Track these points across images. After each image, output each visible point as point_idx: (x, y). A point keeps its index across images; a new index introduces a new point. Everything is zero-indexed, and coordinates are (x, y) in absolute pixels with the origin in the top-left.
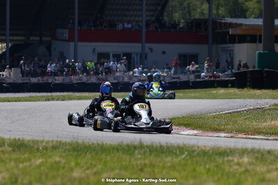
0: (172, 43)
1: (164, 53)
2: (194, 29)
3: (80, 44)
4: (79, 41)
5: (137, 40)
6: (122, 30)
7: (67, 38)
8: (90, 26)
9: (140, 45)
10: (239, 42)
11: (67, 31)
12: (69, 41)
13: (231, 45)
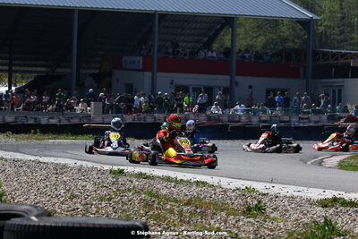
0: (259, 76)
1: (250, 87)
2: (284, 61)
3: (159, 74)
4: (159, 70)
5: (226, 72)
6: (204, 59)
7: (141, 67)
8: (168, 53)
9: (228, 77)
10: (352, 77)
11: (141, 58)
12: (142, 70)
13: (341, 80)
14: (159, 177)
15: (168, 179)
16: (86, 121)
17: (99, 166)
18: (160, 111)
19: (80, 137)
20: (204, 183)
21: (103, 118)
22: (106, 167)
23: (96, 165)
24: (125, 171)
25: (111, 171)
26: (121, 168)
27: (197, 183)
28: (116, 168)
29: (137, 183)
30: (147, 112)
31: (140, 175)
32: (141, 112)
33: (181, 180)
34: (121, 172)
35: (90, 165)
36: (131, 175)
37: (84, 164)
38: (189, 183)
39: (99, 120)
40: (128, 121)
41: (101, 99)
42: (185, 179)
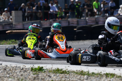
14: (73, 72)
15: (82, 73)
16: (8, 28)
17: (22, 66)
18: (73, 16)
19: (4, 42)
20: (113, 75)
21: (23, 25)
22: (28, 66)
23: (19, 65)
24: (44, 68)
25: (32, 69)
26: (41, 66)
27: (107, 75)
28: (36, 66)
29: (55, 77)
30: (62, 17)
31: (58, 71)
32: (57, 18)
33: (93, 73)
34: (41, 69)
35: (14, 65)
36: (49, 71)
37: (8, 64)
38: (100, 75)
39: (20, 26)
40: (46, 26)
41: (21, 9)
42: (96, 72)
